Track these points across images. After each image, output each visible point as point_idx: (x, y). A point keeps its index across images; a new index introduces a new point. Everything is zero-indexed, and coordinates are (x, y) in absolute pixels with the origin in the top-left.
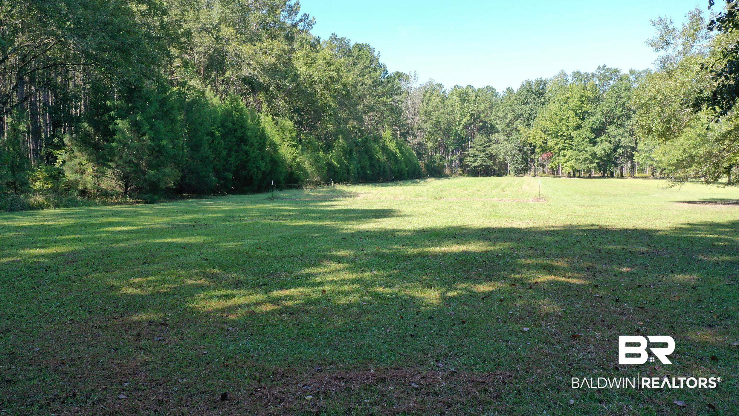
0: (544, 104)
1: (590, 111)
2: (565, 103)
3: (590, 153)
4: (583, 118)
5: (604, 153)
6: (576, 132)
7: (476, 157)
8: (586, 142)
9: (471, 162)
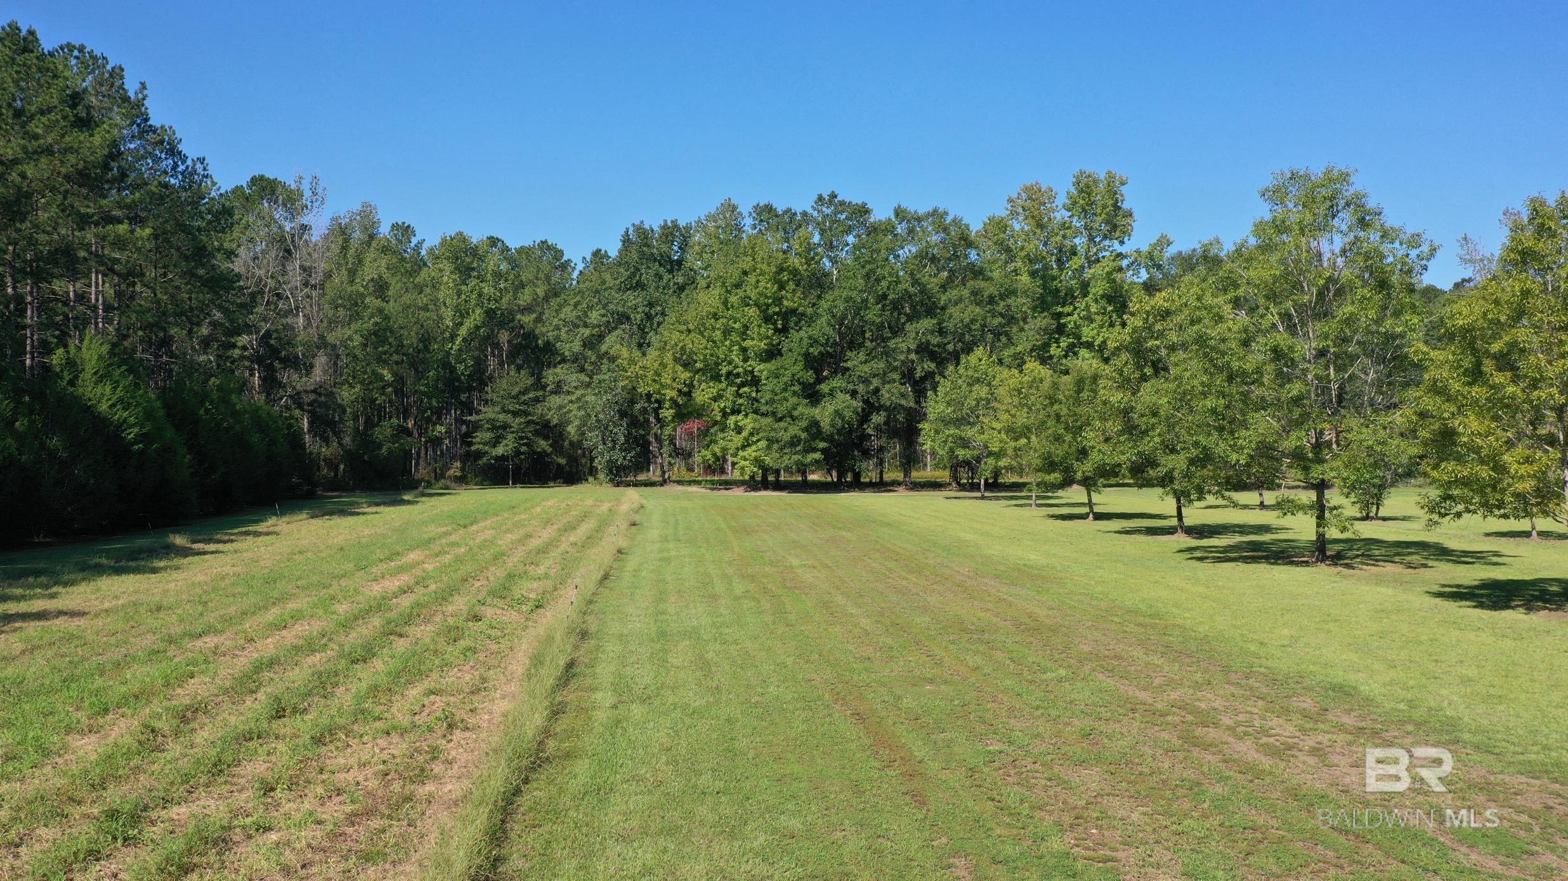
0: (681, 288)
1: (801, 309)
2: (738, 286)
3: (804, 424)
4: (784, 331)
5: (839, 423)
6: (768, 365)
7: (499, 431)
8: (795, 393)
9: (484, 444)
